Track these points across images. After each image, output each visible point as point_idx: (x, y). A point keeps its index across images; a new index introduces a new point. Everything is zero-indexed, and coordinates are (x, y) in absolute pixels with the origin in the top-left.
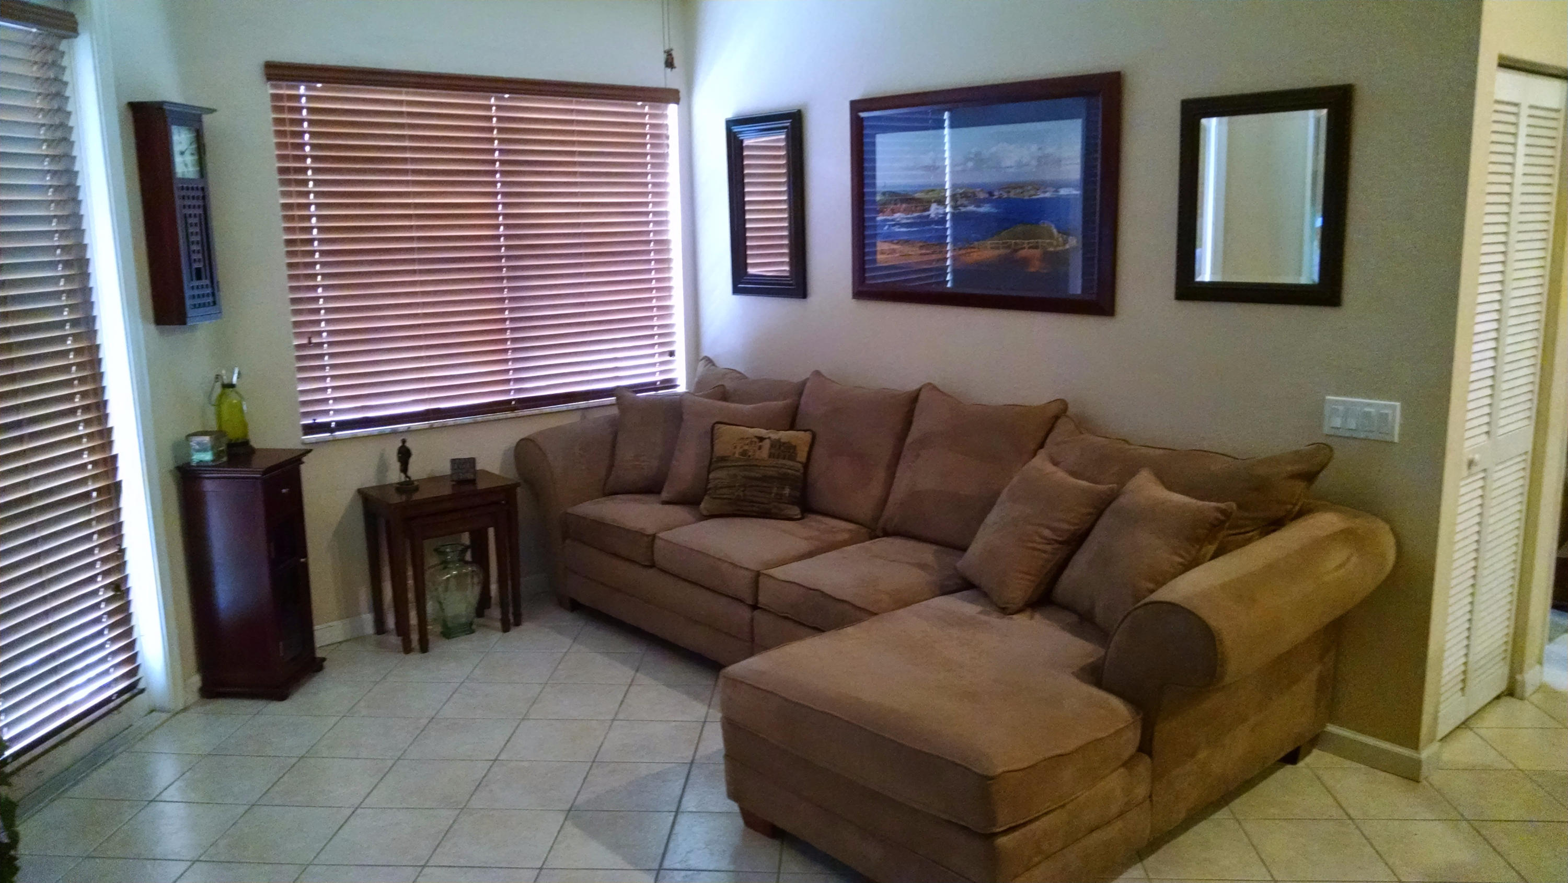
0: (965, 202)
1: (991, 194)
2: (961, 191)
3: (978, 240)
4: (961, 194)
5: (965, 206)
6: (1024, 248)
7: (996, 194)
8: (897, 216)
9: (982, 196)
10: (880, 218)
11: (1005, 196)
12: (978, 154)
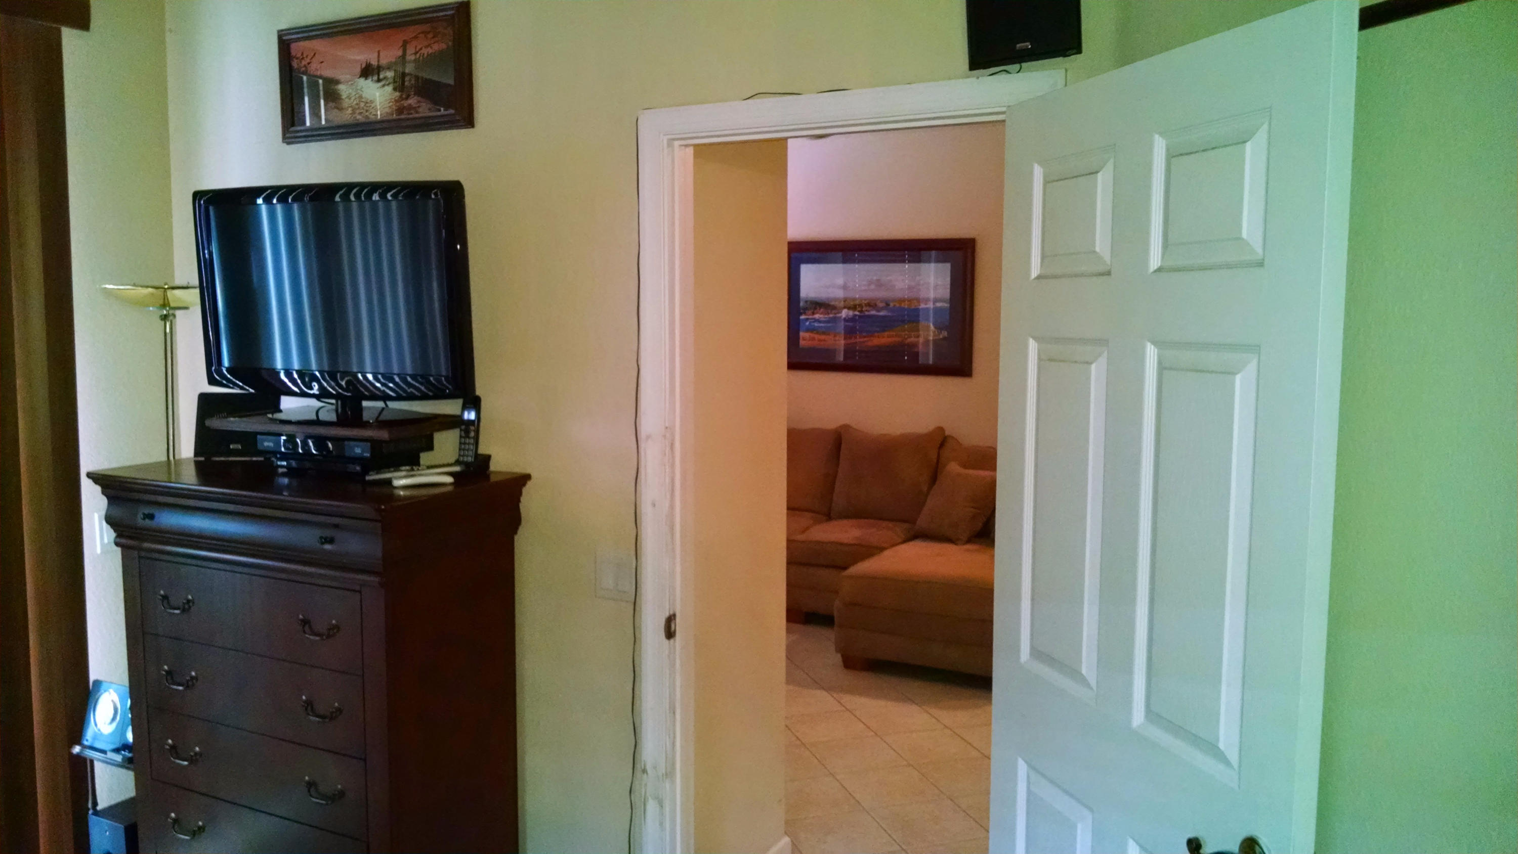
0: (868, 308)
1: (888, 305)
2: (866, 302)
3: (878, 332)
4: (865, 304)
5: (869, 311)
6: (912, 337)
7: (892, 305)
8: (817, 316)
9: (881, 305)
10: (802, 317)
11: (898, 305)
12: (878, 280)
